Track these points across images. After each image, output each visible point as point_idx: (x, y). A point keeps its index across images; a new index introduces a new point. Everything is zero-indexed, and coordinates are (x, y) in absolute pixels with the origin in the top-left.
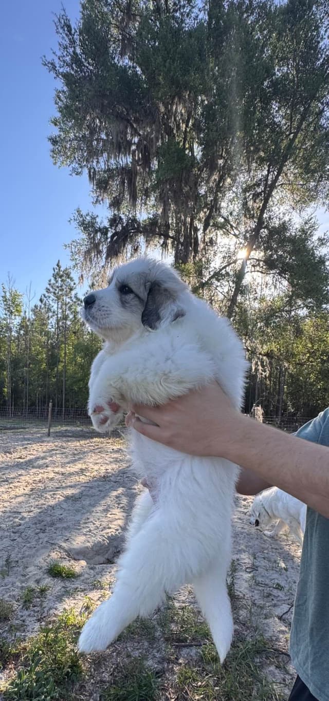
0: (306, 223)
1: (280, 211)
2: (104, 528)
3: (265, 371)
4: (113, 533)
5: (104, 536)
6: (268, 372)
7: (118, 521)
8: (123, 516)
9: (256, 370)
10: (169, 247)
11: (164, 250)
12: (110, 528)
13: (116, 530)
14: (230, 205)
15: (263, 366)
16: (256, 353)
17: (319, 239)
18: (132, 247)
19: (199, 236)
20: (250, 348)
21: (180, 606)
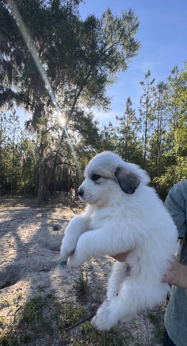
0: (90, 114)
1: (81, 106)
2: (3, 262)
3: (74, 173)
4: (9, 264)
5: (3, 267)
6: (76, 174)
7: (11, 256)
8: (14, 252)
9: (71, 172)
10: (29, 109)
11: (26, 110)
12: (6, 261)
13: (10, 262)
15: (73, 171)
16: (71, 165)
17: (95, 121)
18: (9, 104)
19: (45, 108)
20: (68, 163)
21: (62, 302)
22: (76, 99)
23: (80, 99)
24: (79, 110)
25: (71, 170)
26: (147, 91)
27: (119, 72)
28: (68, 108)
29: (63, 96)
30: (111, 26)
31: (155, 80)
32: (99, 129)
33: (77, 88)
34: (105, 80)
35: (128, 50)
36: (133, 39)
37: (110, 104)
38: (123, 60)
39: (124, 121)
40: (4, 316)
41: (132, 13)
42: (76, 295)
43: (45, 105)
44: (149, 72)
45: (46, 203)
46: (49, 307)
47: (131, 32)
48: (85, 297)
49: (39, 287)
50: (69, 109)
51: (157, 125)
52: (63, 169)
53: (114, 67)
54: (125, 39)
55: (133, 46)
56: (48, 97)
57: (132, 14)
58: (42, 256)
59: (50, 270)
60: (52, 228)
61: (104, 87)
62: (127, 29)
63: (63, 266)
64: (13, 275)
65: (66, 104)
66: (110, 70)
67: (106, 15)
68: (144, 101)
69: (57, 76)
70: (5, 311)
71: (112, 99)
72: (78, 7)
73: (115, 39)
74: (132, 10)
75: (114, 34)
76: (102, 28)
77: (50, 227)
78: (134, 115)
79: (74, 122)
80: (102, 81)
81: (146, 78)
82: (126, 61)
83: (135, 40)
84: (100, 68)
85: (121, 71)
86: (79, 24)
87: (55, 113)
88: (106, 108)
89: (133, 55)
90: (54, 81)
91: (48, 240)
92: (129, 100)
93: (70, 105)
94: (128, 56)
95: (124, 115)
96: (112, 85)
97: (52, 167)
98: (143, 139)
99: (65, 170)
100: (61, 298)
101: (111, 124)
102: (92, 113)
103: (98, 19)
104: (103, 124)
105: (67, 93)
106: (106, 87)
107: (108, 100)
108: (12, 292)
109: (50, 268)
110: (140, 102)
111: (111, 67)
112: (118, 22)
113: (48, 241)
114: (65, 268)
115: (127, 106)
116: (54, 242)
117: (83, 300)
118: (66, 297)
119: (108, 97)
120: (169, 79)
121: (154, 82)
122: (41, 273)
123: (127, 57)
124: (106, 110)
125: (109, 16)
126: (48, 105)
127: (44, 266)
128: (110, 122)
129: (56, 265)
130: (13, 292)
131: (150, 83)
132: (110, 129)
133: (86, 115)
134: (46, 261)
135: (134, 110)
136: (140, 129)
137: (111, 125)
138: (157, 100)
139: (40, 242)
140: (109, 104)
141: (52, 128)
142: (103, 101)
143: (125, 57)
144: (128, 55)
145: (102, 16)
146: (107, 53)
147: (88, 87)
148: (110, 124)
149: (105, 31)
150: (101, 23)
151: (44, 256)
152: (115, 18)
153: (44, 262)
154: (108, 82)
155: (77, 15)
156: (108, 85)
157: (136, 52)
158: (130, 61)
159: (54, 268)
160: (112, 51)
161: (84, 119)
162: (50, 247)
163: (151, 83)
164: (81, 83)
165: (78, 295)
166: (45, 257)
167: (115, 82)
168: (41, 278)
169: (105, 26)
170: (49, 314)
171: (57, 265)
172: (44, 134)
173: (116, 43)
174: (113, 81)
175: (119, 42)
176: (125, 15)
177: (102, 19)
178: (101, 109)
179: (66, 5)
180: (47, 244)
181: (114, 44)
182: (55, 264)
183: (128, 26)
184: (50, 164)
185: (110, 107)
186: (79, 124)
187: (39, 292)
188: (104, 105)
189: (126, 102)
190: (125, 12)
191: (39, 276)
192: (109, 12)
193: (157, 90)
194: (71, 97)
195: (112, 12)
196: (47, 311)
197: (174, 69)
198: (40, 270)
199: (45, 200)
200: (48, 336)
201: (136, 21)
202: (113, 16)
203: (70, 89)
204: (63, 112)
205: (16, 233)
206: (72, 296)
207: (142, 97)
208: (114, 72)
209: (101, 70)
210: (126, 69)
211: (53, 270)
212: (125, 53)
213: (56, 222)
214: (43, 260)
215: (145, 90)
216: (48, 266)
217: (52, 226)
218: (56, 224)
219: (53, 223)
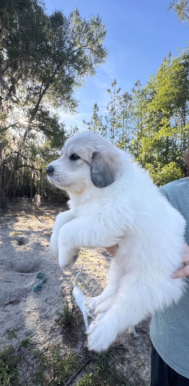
0: (56, 115)
1: (47, 105)
3: (38, 178)
6: (40, 178)
9: (34, 177)
14: (21, 93)
15: (37, 175)
16: (34, 169)
17: (61, 123)
19: (3, 102)
20: (31, 166)
22: (41, 97)
23: (45, 97)
24: (44, 109)
25: (34, 174)
26: (113, 99)
27: (87, 75)
29: (25, 93)
30: (79, 27)
31: (121, 89)
32: (67, 131)
33: (42, 85)
34: (73, 82)
35: (96, 55)
36: (101, 45)
37: (78, 107)
38: (91, 65)
39: (91, 125)
41: (99, 20)
43: (3, 99)
44: (115, 80)
45: (5, 211)
47: (98, 38)
49: (8, 331)
50: (33, 106)
51: (122, 133)
52: (24, 172)
53: (82, 70)
54: (94, 43)
55: (100, 53)
56: (7, 91)
57: (100, 21)
58: (8, 283)
59: (20, 302)
60: (16, 242)
62: (95, 34)
63: (37, 293)
65: (29, 101)
66: (78, 72)
67: (74, 15)
68: (110, 108)
69: (19, 67)
71: (79, 102)
73: (83, 42)
74: (100, 17)
75: (82, 36)
76: (70, 27)
77: (13, 241)
78: (100, 121)
79: (38, 122)
80: (69, 82)
81: (113, 86)
82: (94, 66)
83: (103, 47)
84: (68, 68)
85: (89, 75)
86: (45, 17)
87: (16, 110)
89: (101, 61)
90: (16, 73)
92: (96, 105)
93: (34, 102)
95: (92, 120)
96: (80, 88)
97: (12, 169)
99: (26, 174)
100: (42, 343)
102: (58, 114)
103: (65, 17)
104: (72, 126)
105: (30, 89)
106: (73, 88)
107: (75, 103)
109: (20, 298)
110: (107, 108)
111: (78, 69)
112: (87, 25)
113: (14, 261)
114: (41, 295)
118: (48, 340)
119: (76, 99)
120: (132, 90)
121: (120, 91)
122: (8, 307)
123: (94, 62)
124: (74, 112)
125: (77, 17)
126: (7, 99)
127: (11, 297)
129: (28, 292)
131: (116, 91)
133: (51, 116)
134: (13, 290)
135: (101, 116)
136: (106, 135)
140: (76, 107)
141: (13, 126)
142: (71, 103)
143: (93, 62)
144: (96, 60)
145: (69, 15)
146: (75, 54)
147: (55, 85)
148: (76, 128)
149: (73, 31)
150: (68, 22)
151: (11, 282)
152: (83, 21)
153: (10, 292)
154: (76, 84)
155: (42, 6)
156: (76, 87)
157: (104, 59)
158: (97, 67)
159: (26, 298)
160: (80, 53)
161: (48, 119)
163: (118, 92)
164: (47, 80)
167: (83, 86)
168: (9, 316)
169: (73, 26)
172: (3, 131)
173: (84, 46)
174: (80, 84)
175: (87, 45)
176: (93, 20)
177: (70, 18)
178: (68, 111)
180: (12, 265)
181: (82, 47)
182: (26, 292)
183: (96, 31)
184: (10, 166)
185: (78, 110)
186: (43, 125)
188: (71, 108)
189: (94, 107)
190: (93, 17)
191: (5, 313)
192: (77, 12)
193: (123, 99)
194: (35, 94)
195: (80, 13)
197: (137, 82)
199: (3, 208)
201: (103, 29)
202: (81, 18)
203: (34, 86)
204: (26, 110)
206: (56, 336)
207: (109, 104)
208: (82, 75)
209: (69, 70)
210: (93, 74)
211: (25, 301)
212: (93, 58)
213: (20, 234)
214: (9, 288)
215: (112, 97)
216: (17, 296)
217: (16, 240)
218: (20, 236)
219: (16, 236)
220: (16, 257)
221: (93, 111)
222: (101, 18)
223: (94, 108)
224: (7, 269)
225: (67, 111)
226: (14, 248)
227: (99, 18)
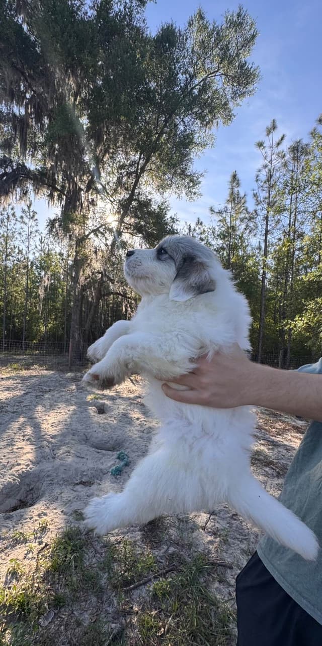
0: (162, 204)
1: (147, 190)
2: (13, 465)
3: (133, 312)
4: (24, 470)
5: (14, 475)
7: (27, 455)
8: (32, 449)
9: (126, 310)
10: (55, 199)
11: (51, 200)
12: (19, 464)
13: (26, 466)
14: (108, 177)
15: (131, 308)
16: (126, 297)
17: (171, 217)
18: (21, 191)
19: (83, 195)
20: (122, 293)
21: (116, 540)
22: (138, 177)
23: (145, 178)
24: (142, 198)
25: (126, 305)
26: (269, 160)
27: (217, 124)
28: (123, 195)
29: (114, 174)
30: (203, 42)
31: (285, 138)
32: (178, 231)
33: (140, 159)
34: (191, 142)
35: (235, 84)
36: (246, 63)
37: (200, 185)
38: (226, 104)
39: (224, 215)
40: (18, 558)
41: (243, 15)
42: (140, 530)
43: (82, 190)
44: (274, 122)
45: (83, 363)
46: (94, 548)
47: (240, 49)
48: (157, 534)
49: (76, 512)
50: (126, 196)
51: (289, 223)
52: (113, 304)
53: (208, 118)
54: (230, 63)
55: (244, 77)
56: (88, 177)
57: (244, 17)
58: (79, 459)
59: (93, 484)
60: (94, 408)
61: (189, 154)
62: (234, 45)
63: (116, 478)
64: (30, 488)
65: (119, 188)
66: (201, 123)
67: (196, 21)
68: (264, 177)
69: (105, 137)
70: (19, 551)
71: (203, 176)
72: (144, 12)
73: (210, 66)
74: (245, 9)
75: (208, 55)
76: (188, 45)
77: (91, 408)
78: (243, 204)
79: (133, 220)
80: (186, 143)
81: (268, 135)
82: (231, 105)
83: (249, 64)
84: (182, 121)
85: (221, 123)
86: (146, 41)
87: (100, 204)
88: (191, 193)
89: (244, 93)
90: (100, 147)
91: (89, 431)
92: (234, 176)
93: (127, 189)
94: (235, 95)
95: (226, 205)
96: (204, 150)
97: (93, 300)
98: (260, 248)
99: (115, 306)
100: (115, 534)
101: (200, 221)
102: (166, 202)
103: (179, 30)
104: (186, 222)
105: (122, 167)
106: (192, 154)
107: (195, 178)
108: (30, 519)
109: (94, 480)
110: (255, 180)
111: (201, 117)
112: (218, 34)
113: (89, 433)
114: (120, 482)
115: (230, 187)
116: (100, 435)
117: (153, 540)
118: (123, 533)
119: (197, 172)
120: (312, 134)
121: (284, 141)
122: (79, 488)
123: (232, 98)
124: (193, 196)
125: (201, 23)
126: (87, 191)
127: (83, 476)
128: (199, 218)
129: (104, 474)
130: (32, 518)
131: (275, 143)
132: (198, 231)
133: (154, 207)
134: (86, 468)
135: (245, 195)
136: (254, 230)
137: (201, 224)
138: (289, 175)
139: (74, 433)
140: (197, 186)
141: (95, 231)
142: (187, 180)
143: (229, 97)
144: (235, 93)
145: (187, 25)
146: (196, 92)
147: (159, 155)
148: (198, 223)
149: (193, 52)
150: (185, 38)
151: (83, 458)
152: (211, 27)
153: (83, 469)
154: (197, 145)
155: (142, 25)
156: (196, 150)
157: (250, 87)
158: (238, 105)
159: (101, 480)
160: (204, 88)
161: (150, 214)
162: (92, 443)
163: (278, 144)
164: (148, 149)
165: (144, 531)
166: (84, 460)
167: (210, 145)
168: (78, 496)
169: (192, 42)
170: (94, 560)
171: (104, 476)
172: (82, 242)
173: (212, 72)
174: (206, 143)
175: (218, 70)
176: (230, 20)
177: (187, 29)
178: (184, 195)
179: (122, 9)
180: (87, 437)
181: (209, 75)
182: (101, 474)
183: (236, 38)
184: (91, 294)
185: (200, 190)
186: (142, 223)
187: (77, 520)
188: (188, 188)
189: (230, 180)
190: (231, 13)
191: (75, 493)
192: (200, 15)
193: (289, 156)
194: (129, 174)
195: (206, 15)
196: (91, 555)
198: (77, 482)
199: (80, 358)
200: (94, 599)
201: (250, 29)
202: (207, 22)
203: (127, 161)
204: (115, 203)
205: (34, 416)
206: (133, 531)
207: (260, 171)
208: (208, 127)
209: (185, 123)
210: (230, 119)
211: (99, 484)
212: (229, 91)
213: (101, 399)
214: (81, 465)
215: (266, 157)
216: (90, 476)
217: (94, 406)
218: (101, 401)
219: (96, 401)
220: (93, 428)
221: (229, 188)
222: (246, 11)
223: (231, 182)
224: (80, 442)
225: (181, 195)
226: (91, 417)
227: (242, 12)
